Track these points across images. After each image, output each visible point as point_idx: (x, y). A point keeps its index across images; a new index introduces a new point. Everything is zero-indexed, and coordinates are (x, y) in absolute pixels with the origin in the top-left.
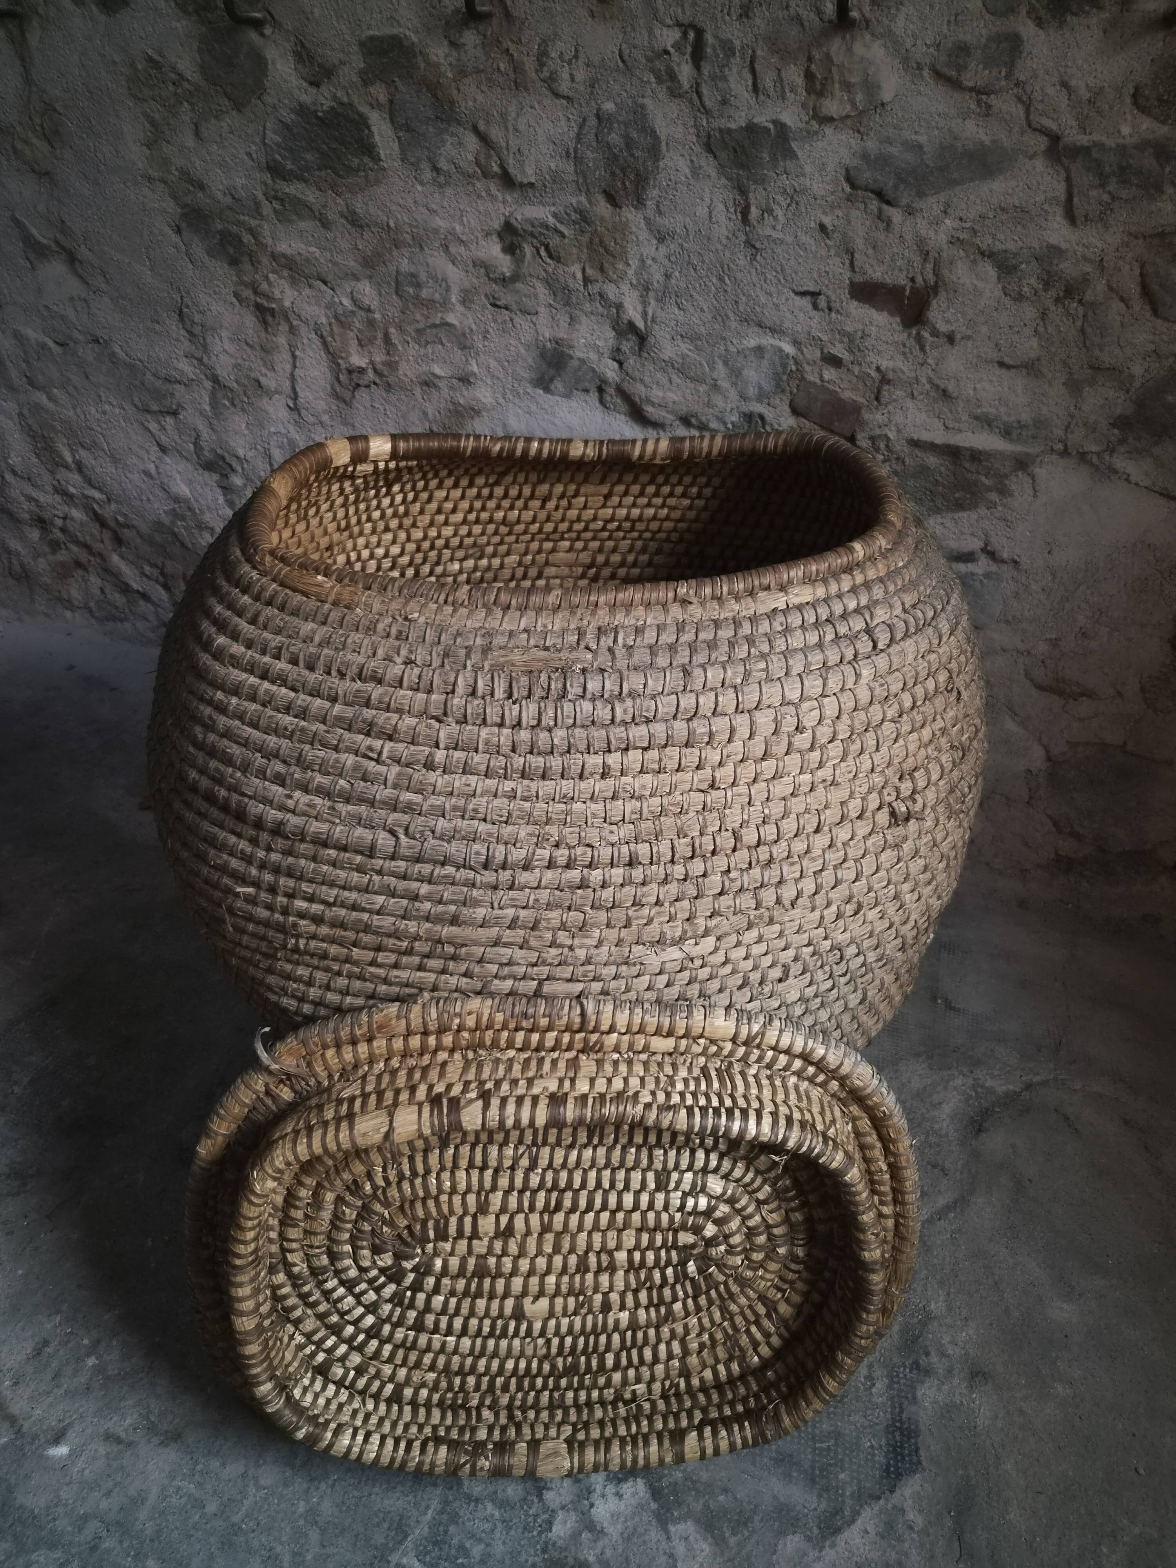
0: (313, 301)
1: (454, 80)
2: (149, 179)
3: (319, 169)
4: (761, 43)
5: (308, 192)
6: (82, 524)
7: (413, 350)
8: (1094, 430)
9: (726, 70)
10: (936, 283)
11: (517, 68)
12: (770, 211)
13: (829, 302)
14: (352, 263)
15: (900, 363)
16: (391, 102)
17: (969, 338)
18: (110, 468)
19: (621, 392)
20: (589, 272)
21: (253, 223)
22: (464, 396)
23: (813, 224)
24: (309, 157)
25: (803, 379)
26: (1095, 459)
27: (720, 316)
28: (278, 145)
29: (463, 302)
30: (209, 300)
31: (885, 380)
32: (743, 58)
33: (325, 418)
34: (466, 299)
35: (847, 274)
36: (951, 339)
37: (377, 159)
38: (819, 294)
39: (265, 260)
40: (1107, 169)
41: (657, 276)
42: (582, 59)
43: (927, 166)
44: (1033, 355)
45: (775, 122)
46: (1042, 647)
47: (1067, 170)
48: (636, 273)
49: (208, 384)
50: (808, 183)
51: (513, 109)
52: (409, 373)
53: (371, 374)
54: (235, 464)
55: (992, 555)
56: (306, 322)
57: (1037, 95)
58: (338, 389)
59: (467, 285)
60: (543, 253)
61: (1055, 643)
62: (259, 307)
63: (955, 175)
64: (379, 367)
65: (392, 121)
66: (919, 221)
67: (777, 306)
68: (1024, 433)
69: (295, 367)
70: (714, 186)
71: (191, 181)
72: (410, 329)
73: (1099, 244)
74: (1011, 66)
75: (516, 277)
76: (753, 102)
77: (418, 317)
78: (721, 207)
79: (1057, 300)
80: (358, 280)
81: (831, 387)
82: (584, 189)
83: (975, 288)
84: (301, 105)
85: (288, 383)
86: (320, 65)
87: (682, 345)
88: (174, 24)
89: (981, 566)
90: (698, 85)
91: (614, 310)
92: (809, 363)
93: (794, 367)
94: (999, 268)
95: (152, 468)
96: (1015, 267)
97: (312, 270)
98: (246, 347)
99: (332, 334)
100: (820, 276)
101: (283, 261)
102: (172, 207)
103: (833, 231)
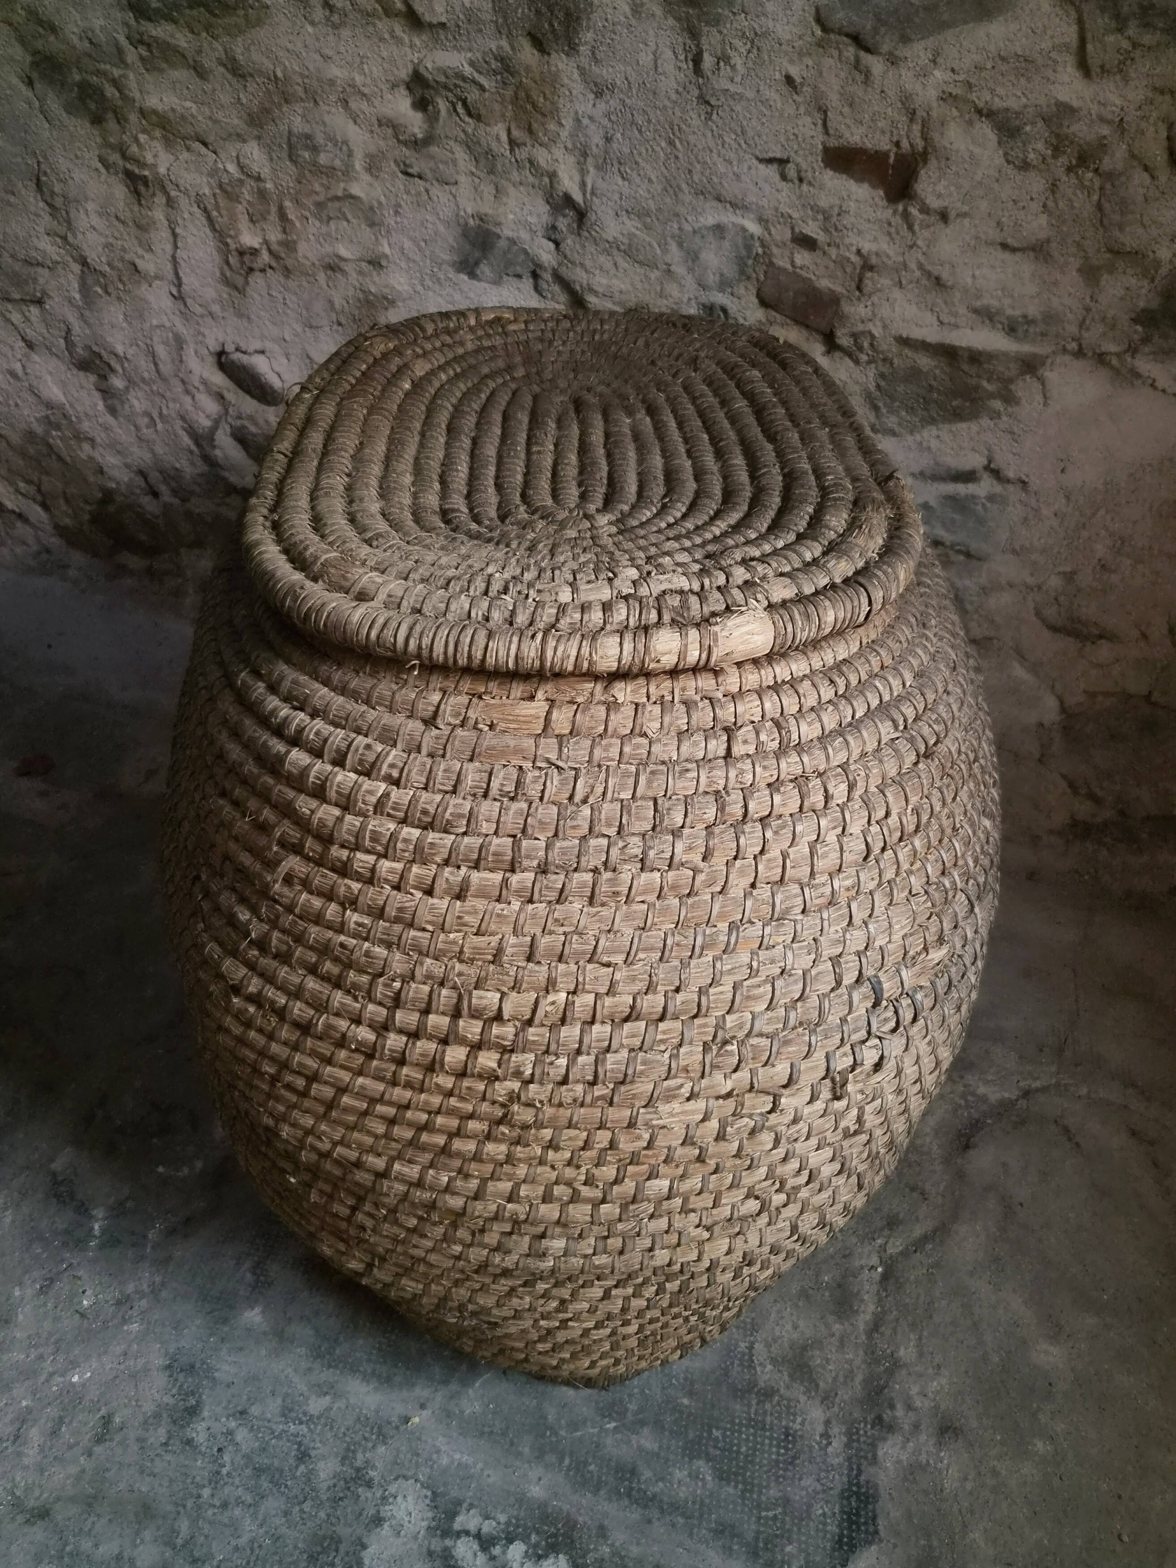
0: (193, 168)
3: (191, 7)
5: (179, 35)
7: (314, 226)
8: (1113, 327)
10: (925, 148)
12: (726, 59)
13: (799, 171)
14: (236, 121)
15: (884, 245)
17: (965, 215)
19: (559, 278)
20: (516, 133)
21: (116, 72)
22: (375, 283)
23: (778, 76)
25: (771, 264)
26: (1115, 362)
27: (671, 187)
29: (369, 170)
30: (71, 166)
31: (867, 266)
33: (216, 308)
34: (373, 166)
35: (819, 139)
36: (944, 216)
38: (787, 161)
39: (133, 117)
40: (1126, 9)
41: (596, 139)
44: (1042, 235)
46: (1055, 582)
48: (571, 135)
49: (76, 268)
50: (771, 24)
52: (309, 255)
53: (265, 256)
54: (113, 363)
55: (996, 474)
56: (186, 193)
58: (228, 273)
59: (372, 149)
60: (460, 109)
61: (1069, 577)
62: (129, 174)
63: (946, 17)
64: (275, 247)
66: (903, 72)
67: (737, 176)
68: (1031, 330)
69: (176, 247)
70: (660, 28)
71: (40, 22)
72: (309, 202)
73: (1118, 102)
75: (429, 140)
77: (317, 187)
78: (669, 54)
79: (1070, 169)
80: (244, 141)
81: (804, 274)
82: (505, 31)
83: (972, 156)
85: (169, 266)
87: (627, 222)
89: (984, 487)
91: (546, 180)
92: (777, 246)
93: (760, 251)
94: (999, 130)
95: (18, 367)
96: (1018, 129)
97: (190, 130)
98: (116, 223)
99: (217, 207)
100: (788, 140)
101: (154, 118)
102: (18, 52)
103: (802, 84)
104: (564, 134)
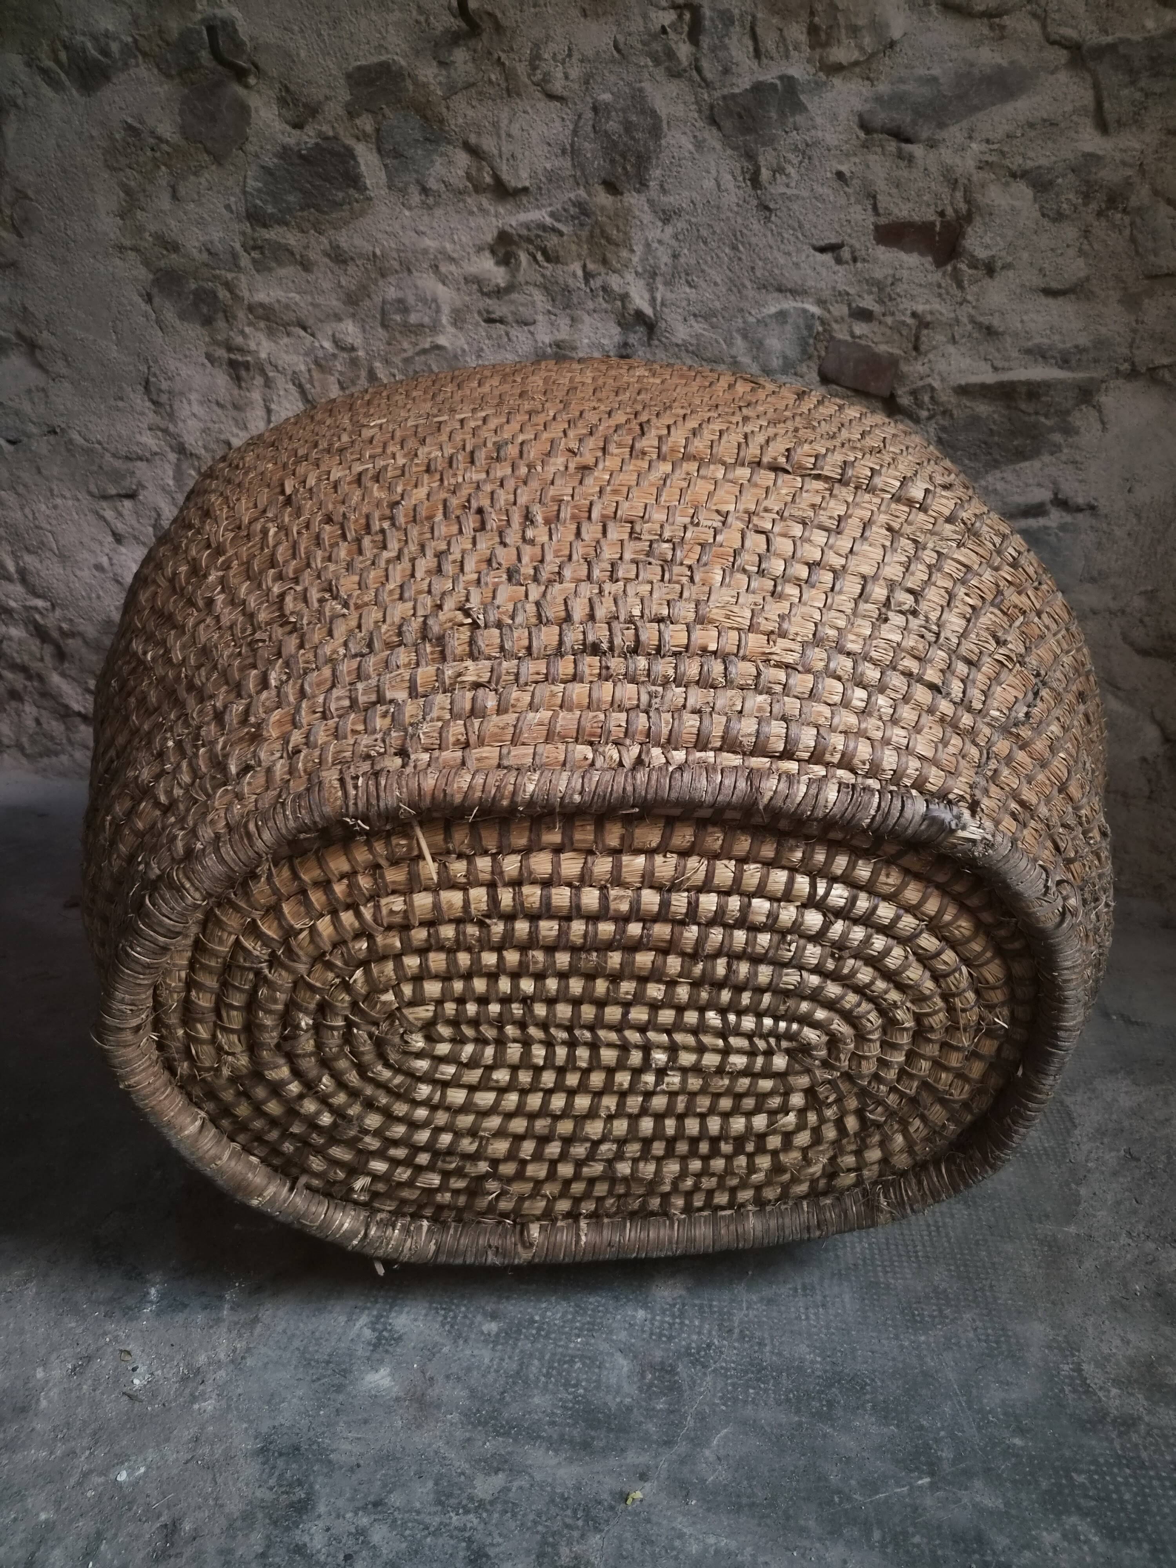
0: (291, 350)
1: (445, 98)
2: (121, 248)
3: (302, 209)
4: (760, 6)
5: (289, 235)
6: (20, 642)
8: (1163, 341)
9: (726, 40)
10: (969, 211)
11: (509, 74)
12: (780, 170)
13: (853, 252)
14: (335, 303)
15: (936, 305)
16: (378, 130)
17: (1010, 265)
18: (58, 569)
20: (591, 266)
21: (230, 276)
23: (829, 175)
24: (291, 198)
25: (832, 338)
26: (1168, 376)
27: (735, 286)
28: (259, 190)
29: (455, 324)
30: (178, 364)
31: (922, 323)
32: (743, 26)
34: (458, 319)
35: (870, 221)
36: (990, 269)
37: (363, 189)
38: (842, 245)
39: (241, 314)
40: (1137, 64)
42: (576, 56)
43: (945, 96)
44: (1082, 274)
45: (781, 78)
46: (1138, 602)
47: (1094, 74)
48: (642, 260)
49: (172, 457)
50: (820, 134)
51: (504, 116)
55: (1062, 504)
56: (283, 372)
57: (1053, 6)
59: (458, 304)
60: (539, 257)
62: (232, 364)
63: (976, 102)
65: (379, 151)
66: (943, 151)
67: (797, 265)
68: (1085, 358)
69: (269, 422)
70: (720, 158)
71: (165, 245)
72: (397, 360)
73: (1137, 147)
75: (510, 288)
76: (755, 66)
77: (406, 345)
78: (729, 177)
79: (1100, 214)
80: (340, 320)
81: (863, 342)
82: (582, 181)
83: (1013, 209)
84: (284, 147)
86: (305, 105)
87: (695, 324)
88: (157, 89)
89: (1055, 518)
90: (697, 60)
91: (619, 303)
92: (836, 321)
93: (820, 329)
94: (1034, 186)
95: (105, 561)
96: (1051, 183)
97: (290, 316)
98: (216, 408)
99: (311, 381)
100: (842, 226)
101: (260, 311)
102: (143, 274)
103: (852, 178)
104: (635, 259)
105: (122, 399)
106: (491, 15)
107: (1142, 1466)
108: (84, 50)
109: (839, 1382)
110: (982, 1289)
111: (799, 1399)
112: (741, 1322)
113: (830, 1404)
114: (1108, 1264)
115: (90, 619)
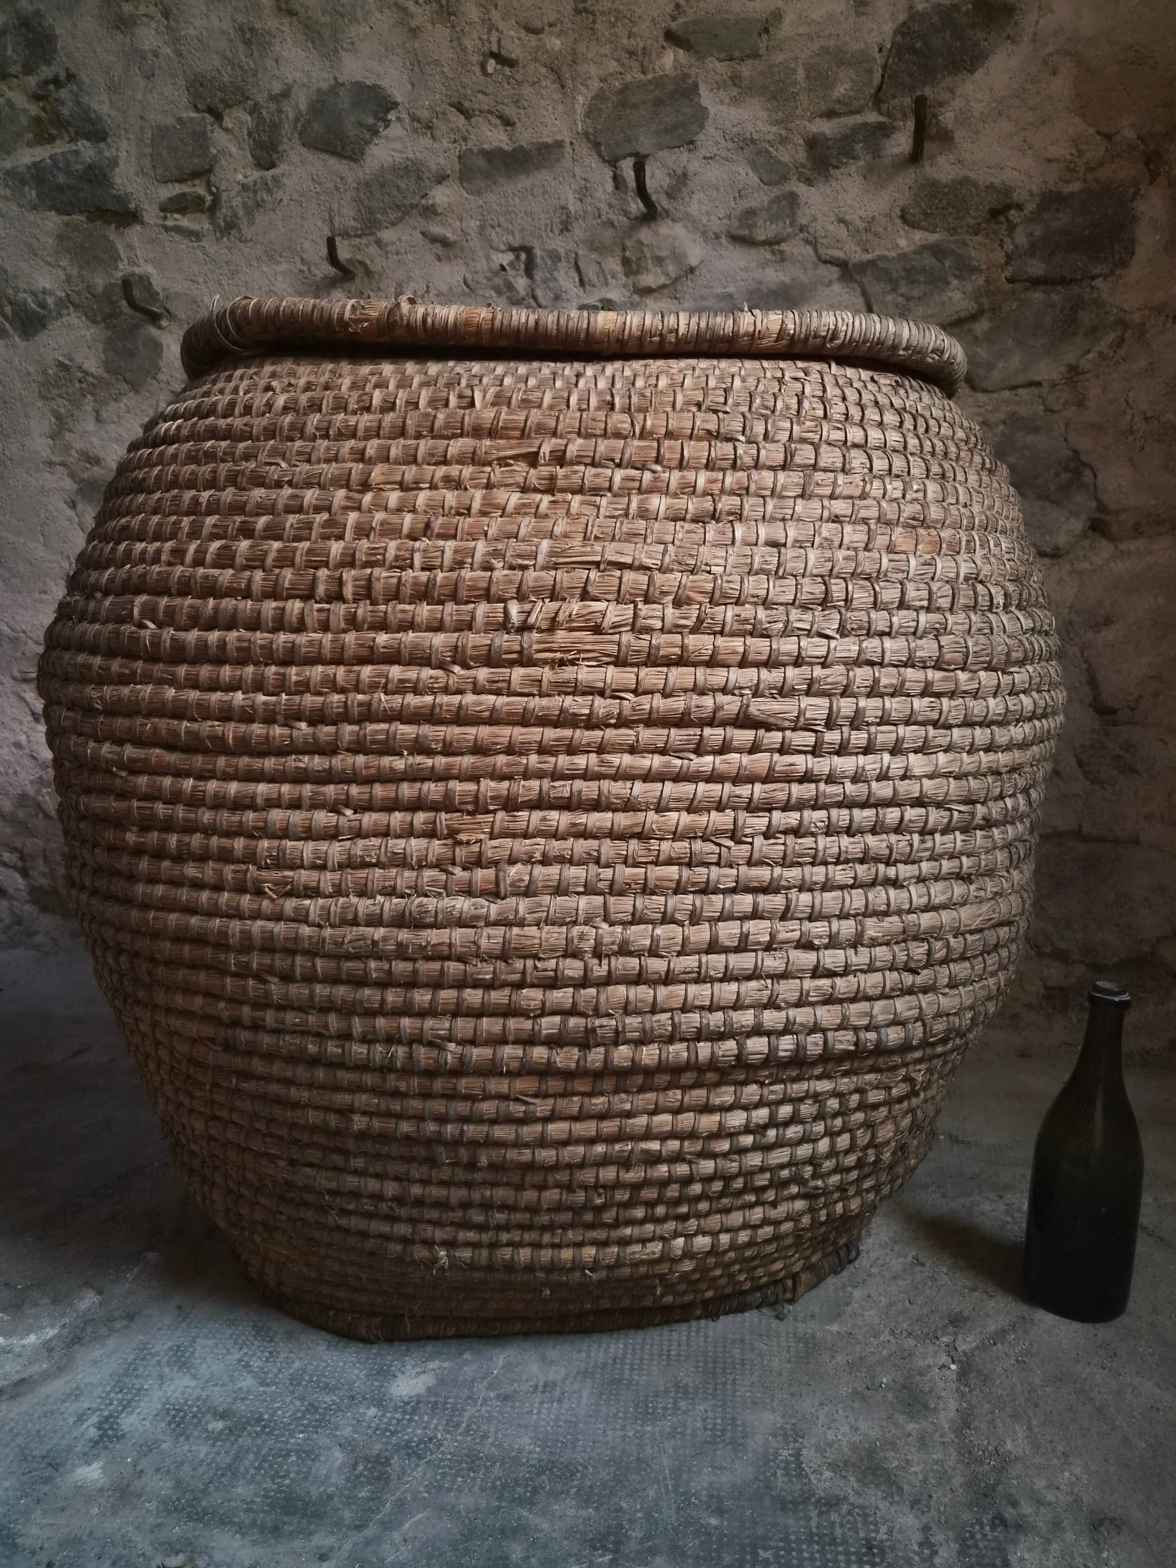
2: (50, 464)
4: (581, 246)
32: (568, 262)
42: (434, 291)
47: (861, 285)
57: (821, 233)
74: (793, 215)
76: (582, 292)
88: (84, 333)
90: (532, 290)
105: (45, 592)
106: (362, 263)
107: (833, 1542)
108: (25, 304)
109: (551, 1470)
110: (724, 1383)
111: (504, 1486)
112: (471, 1417)
113: (535, 1491)
114: (861, 1358)
115: (7, 794)
